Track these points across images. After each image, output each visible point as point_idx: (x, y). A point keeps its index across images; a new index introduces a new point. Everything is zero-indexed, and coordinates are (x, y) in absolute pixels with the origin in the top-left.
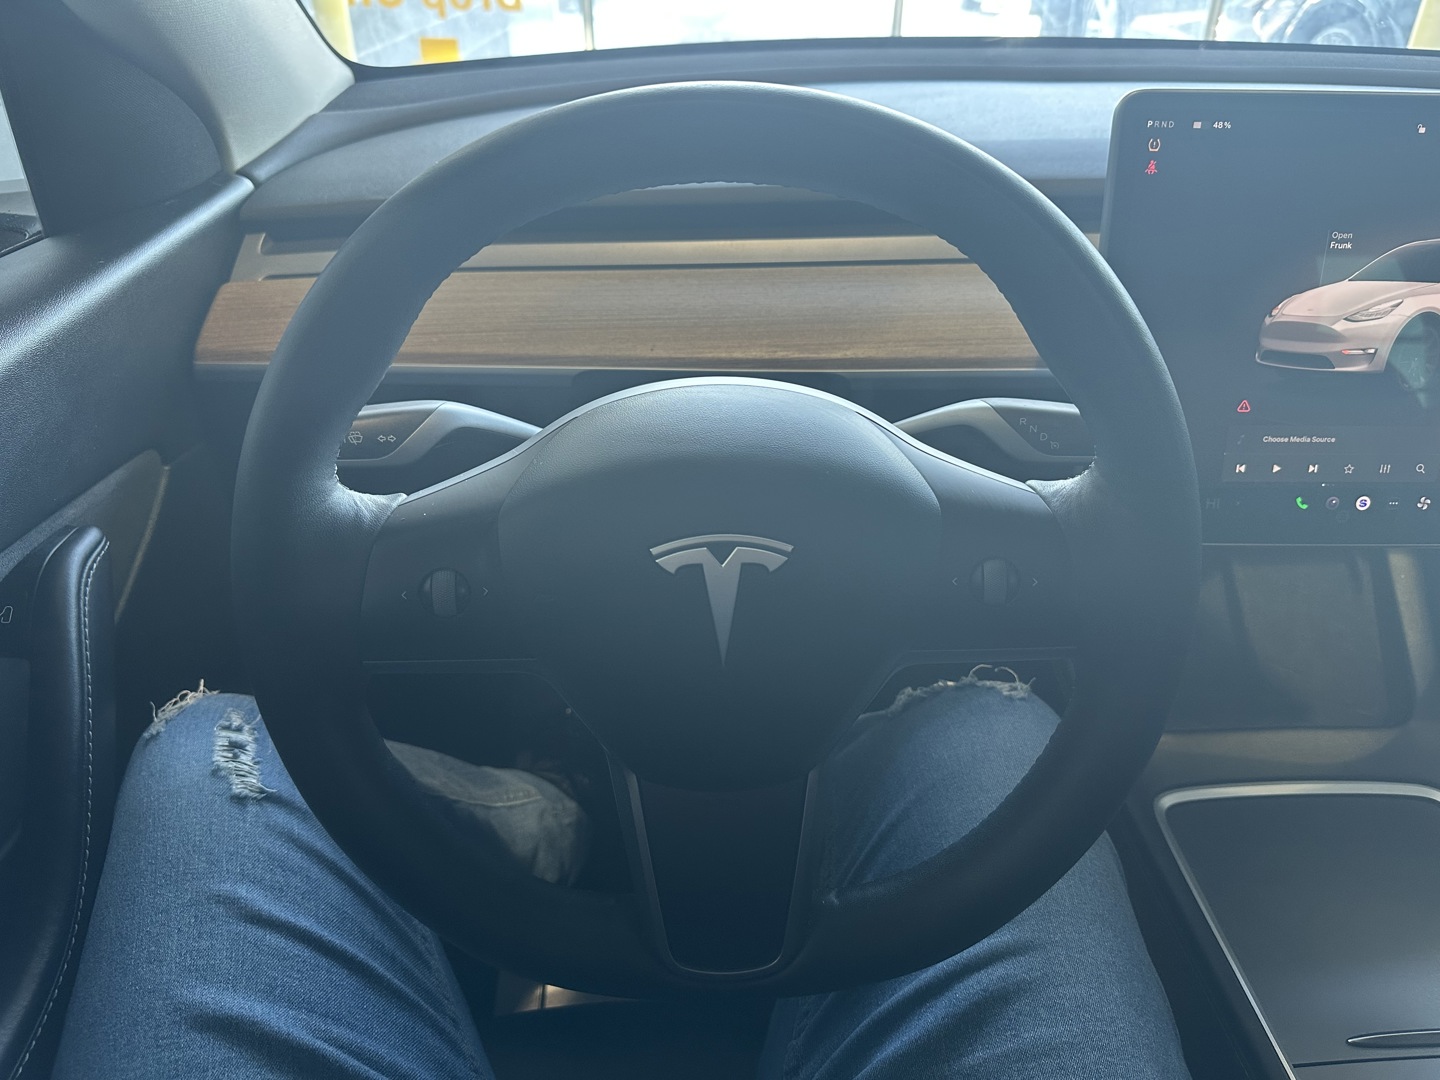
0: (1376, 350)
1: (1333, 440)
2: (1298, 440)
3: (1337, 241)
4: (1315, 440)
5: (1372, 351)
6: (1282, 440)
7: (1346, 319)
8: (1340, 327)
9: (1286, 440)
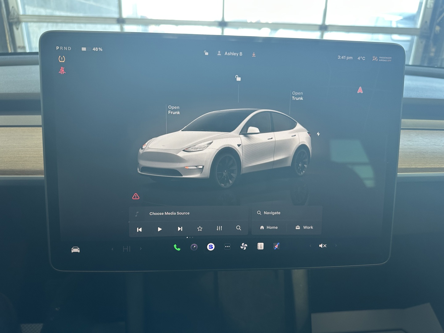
0: (203, 167)
1: (188, 213)
2: (169, 214)
3: (171, 110)
4: (178, 213)
5: (201, 167)
6: (160, 214)
7: (184, 151)
8: (181, 154)
9: (163, 214)
